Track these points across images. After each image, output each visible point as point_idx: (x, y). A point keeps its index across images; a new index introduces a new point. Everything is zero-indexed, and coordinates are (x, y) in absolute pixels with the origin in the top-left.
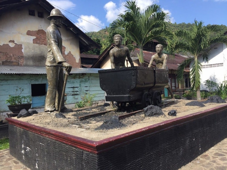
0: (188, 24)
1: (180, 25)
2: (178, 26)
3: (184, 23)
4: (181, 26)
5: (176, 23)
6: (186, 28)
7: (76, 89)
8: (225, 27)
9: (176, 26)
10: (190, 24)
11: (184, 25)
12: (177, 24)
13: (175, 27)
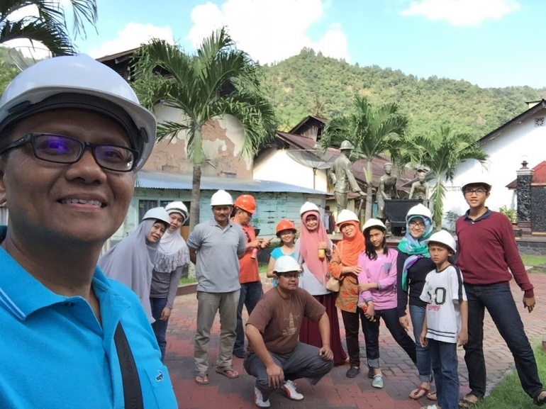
0: (386, 69)
1: (367, 69)
2: (363, 73)
3: (376, 67)
4: (369, 74)
5: (357, 64)
6: (381, 80)
7: (272, 215)
8: (469, 87)
9: (357, 72)
10: (391, 71)
11: (377, 72)
12: (360, 67)
13: (354, 73)
